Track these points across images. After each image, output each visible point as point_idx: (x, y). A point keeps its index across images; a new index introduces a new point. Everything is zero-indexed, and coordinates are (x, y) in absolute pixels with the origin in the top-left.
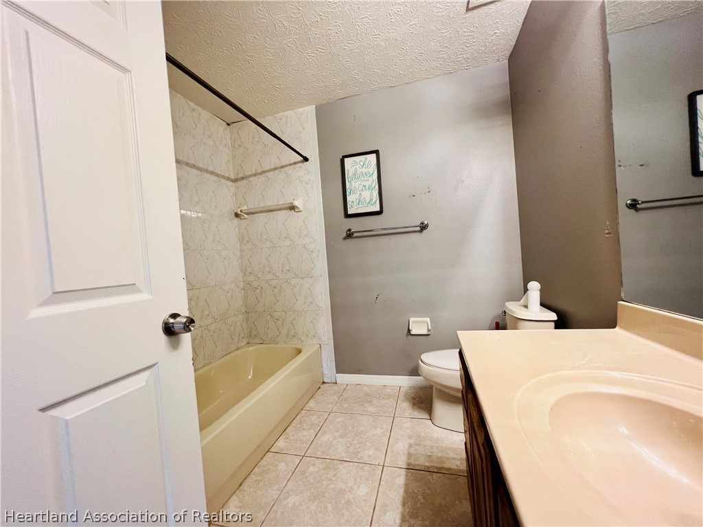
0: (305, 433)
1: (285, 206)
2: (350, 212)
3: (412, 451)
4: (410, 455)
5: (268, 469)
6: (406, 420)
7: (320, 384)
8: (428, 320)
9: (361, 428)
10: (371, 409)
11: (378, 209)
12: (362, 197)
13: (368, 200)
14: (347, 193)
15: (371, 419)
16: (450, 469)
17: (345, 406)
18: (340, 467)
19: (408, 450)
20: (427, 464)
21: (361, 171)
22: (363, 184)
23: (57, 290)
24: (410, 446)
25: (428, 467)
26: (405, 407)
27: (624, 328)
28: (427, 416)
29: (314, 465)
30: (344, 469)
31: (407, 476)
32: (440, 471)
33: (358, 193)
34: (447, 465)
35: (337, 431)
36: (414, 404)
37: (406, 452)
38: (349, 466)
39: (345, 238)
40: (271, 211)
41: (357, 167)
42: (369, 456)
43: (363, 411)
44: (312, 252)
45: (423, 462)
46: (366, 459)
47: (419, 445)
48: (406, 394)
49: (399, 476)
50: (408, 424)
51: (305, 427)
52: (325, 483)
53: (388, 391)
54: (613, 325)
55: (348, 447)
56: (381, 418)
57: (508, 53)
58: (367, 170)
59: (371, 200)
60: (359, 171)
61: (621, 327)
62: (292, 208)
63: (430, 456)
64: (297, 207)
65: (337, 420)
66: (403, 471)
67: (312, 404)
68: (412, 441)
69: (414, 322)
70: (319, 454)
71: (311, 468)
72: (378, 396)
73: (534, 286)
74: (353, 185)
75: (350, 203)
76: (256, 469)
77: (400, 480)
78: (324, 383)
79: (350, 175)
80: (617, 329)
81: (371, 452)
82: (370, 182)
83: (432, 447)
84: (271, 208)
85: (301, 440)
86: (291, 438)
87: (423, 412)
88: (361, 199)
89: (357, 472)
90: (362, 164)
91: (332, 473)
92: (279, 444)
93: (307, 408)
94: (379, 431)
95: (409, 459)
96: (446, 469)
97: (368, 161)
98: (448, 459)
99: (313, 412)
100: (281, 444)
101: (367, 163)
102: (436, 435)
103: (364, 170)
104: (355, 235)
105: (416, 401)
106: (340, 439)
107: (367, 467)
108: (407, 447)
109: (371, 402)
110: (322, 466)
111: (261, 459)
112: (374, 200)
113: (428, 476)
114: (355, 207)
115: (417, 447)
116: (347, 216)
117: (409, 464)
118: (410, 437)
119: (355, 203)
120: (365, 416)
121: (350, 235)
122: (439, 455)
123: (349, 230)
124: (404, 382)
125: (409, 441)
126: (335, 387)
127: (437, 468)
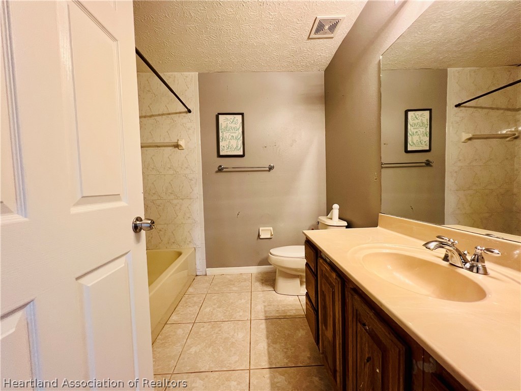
0: (191, 309)
1: (170, 144)
2: (222, 153)
3: (266, 309)
4: (265, 312)
5: (169, 335)
6: (259, 293)
7: (194, 277)
8: (271, 228)
9: (231, 301)
10: (235, 289)
11: (241, 153)
12: (231, 143)
13: (235, 147)
14: (220, 140)
15: (236, 295)
16: (290, 316)
17: (217, 289)
18: (222, 325)
19: (264, 309)
20: (277, 315)
21: (230, 126)
22: (231, 134)
23: (84, 195)
24: (265, 306)
25: (278, 316)
26: (258, 286)
27: (382, 226)
28: (272, 289)
29: (203, 327)
30: (225, 326)
31: (266, 323)
32: (285, 318)
33: (228, 140)
34: (288, 314)
35: (215, 305)
36: (263, 283)
37: (263, 310)
38: (228, 323)
39: (217, 172)
40: (158, 147)
41: (228, 122)
42: (240, 316)
43: (230, 290)
44: (191, 180)
45: (274, 314)
46: (238, 318)
47: (270, 305)
48: (256, 277)
49: (261, 324)
50: (261, 295)
51: (190, 305)
52: (214, 336)
53: (244, 277)
54: (376, 225)
55: (225, 313)
56: (243, 293)
57: (325, 67)
58: (235, 125)
59: (237, 146)
60: (229, 125)
61: (380, 226)
62: (177, 146)
63: (278, 311)
64: (181, 146)
65: (213, 298)
66: (264, 321)
67: (191, 290)
68: (266, 304)
69: (262, 230)
70: (205, 320)
71: (202, 329)
72: (238, 280)
73: (336, 207)
74: (225, 135)
75: (222, 147)
76: (160, 336)
77: (263, 326)
78: (197, 275)
79: (223, 127)
80: (378, 227)
81: (241, 314)
82: (237, 134)
83: (278, 306)
84: (158, 145)
85: (190, 314)
86: (182, 313)
87: (269, 287)
88: (230, 146)
89: (235, 326)
90: (232, 121)
91: (217, 330)
92: (173, 318)
93: (188, 292)
94: (243, 301)
95: (265, 314)
96: (288, 316)
97: (236, 119)
98: (289, 310)
99: (193, 295)
100: (174, 318)
101: (235, 120)
102: (279, 299)
103: (233, 125)
104: (224, 170)
105: (263, 281)
106: (218, 309)
107: (240, 322)
108: (263, 308)
109: (234, 284)
110: (209, 327)
111: (162, 329)
112: (239, 147)
113: (279, 321)
114: (225, 150)
115: (269, 307)
116: (219, 156)
117: (266, 317)
118: (264, 302)
119: (226, 148)
120: (232, 294)
121: (220, 170)
122: (283, 309)
123: (220, 166)
124: (254, 270)
125: (264, 304)
126: (206, 278)
127: (283, 316)
